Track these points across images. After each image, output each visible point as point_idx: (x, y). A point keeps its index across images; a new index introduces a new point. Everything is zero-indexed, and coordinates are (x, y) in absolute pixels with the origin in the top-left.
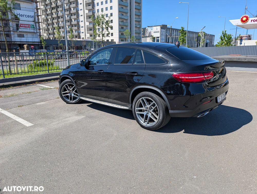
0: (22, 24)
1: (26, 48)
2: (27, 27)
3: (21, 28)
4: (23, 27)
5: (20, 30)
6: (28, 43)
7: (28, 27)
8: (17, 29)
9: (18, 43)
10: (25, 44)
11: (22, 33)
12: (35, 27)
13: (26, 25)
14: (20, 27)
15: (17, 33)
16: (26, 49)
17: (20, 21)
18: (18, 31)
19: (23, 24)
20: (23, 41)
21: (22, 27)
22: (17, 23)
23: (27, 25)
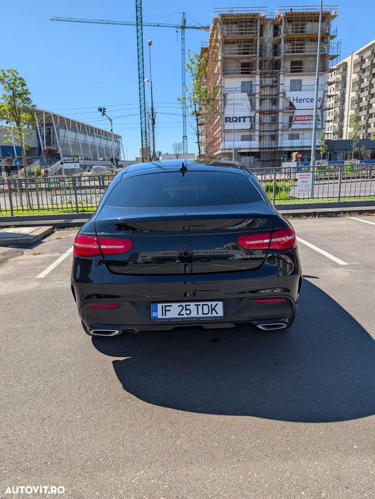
0: (298, 116)
1: (294, 158)
2: (307, 120)
3: (296, 124)
4: (299, 120)
5: (293, 126)
6: (299, 149)
7: (309, 120)
8: (290, 126)
9: (286, 150)
10: (295, 151)
11: (295, 132)
12: (320, 119)
13: (305, 116)
14: (295, 122)
15: (288, 133)
16: (294, 160)
17: (296, 111)
18: (290, 130)
19: (300, 116)
20: (295, 145)
21: (297, 120)
22: (291, 115)
23: (307, 116)
